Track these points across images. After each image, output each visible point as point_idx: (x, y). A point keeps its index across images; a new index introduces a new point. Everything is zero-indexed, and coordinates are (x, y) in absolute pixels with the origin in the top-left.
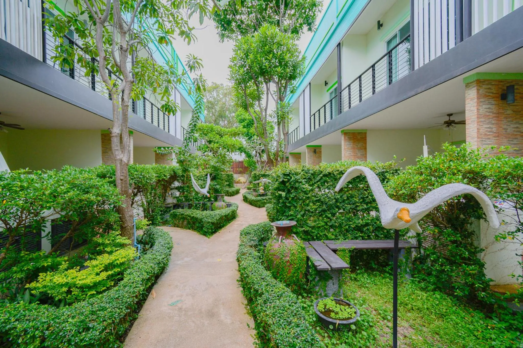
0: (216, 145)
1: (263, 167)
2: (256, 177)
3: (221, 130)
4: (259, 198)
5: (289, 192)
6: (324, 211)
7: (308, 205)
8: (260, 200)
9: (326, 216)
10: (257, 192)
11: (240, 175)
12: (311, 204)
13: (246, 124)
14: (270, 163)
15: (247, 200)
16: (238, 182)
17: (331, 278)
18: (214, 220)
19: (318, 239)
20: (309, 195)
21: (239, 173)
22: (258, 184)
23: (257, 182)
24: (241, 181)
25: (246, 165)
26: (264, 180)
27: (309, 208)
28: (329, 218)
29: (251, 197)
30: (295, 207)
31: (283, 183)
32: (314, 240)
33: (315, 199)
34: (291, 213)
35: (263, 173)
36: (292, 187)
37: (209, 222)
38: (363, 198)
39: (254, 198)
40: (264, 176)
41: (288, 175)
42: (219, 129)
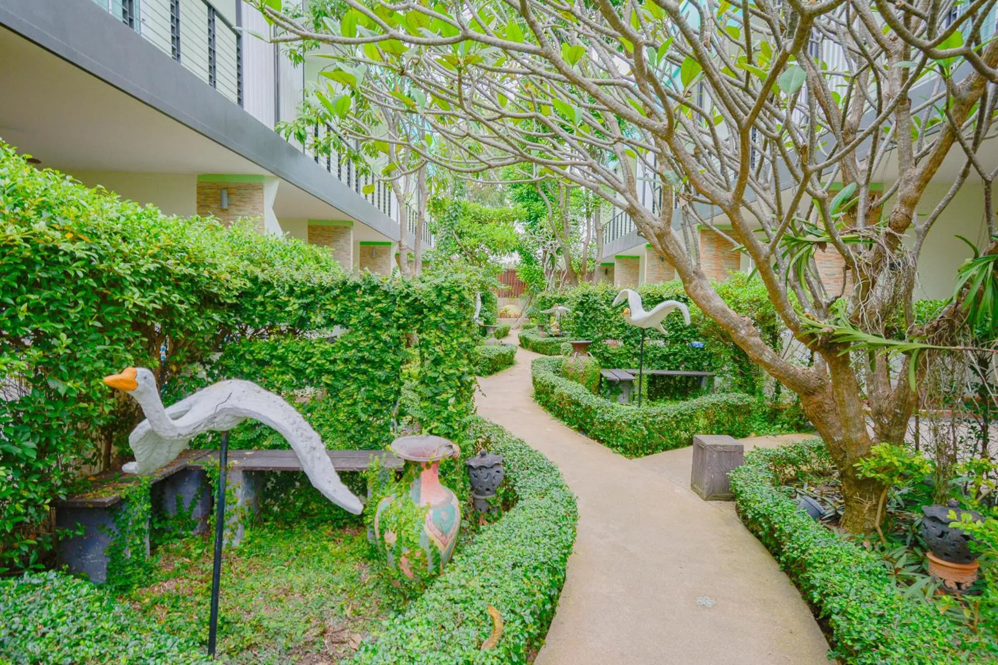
0: (473, 241)
1: (558, 284)
2: (546, 304)
3: (481, 211)
4: (551, 339)
5: (587, 312)
6: (628, 337)
7: (609, 330)
8: (553, 343)
9: (630, 343)
10: (546, 331)
11: (506, 299)
12: (613, 329)
13: (525, 191)
14: (573, 276)
15: (527, 345)
16: (504, 315)
17: (622, 392)
18: (492, 356)
19: (620, 367)
20: (612, 319)
21: (505, 296)
22: (549, 316)
23: (548, 311)
24: (509, 312)
25: (522, 278)
26: (560, 308)
27: (609, 334)
28: (633, 345)
29: (537, 337)
30: (593, 328)
31: (582, 303)
32: (614, 368)
33: (618, 324)
34: (589, 333)
35: (558, 296)
36: (590, 308)
37: (485, 358)
38: (672, 325)
39: (540, 339)
40: (561, 301)
41: (587, 296)
42: (477, 210)
